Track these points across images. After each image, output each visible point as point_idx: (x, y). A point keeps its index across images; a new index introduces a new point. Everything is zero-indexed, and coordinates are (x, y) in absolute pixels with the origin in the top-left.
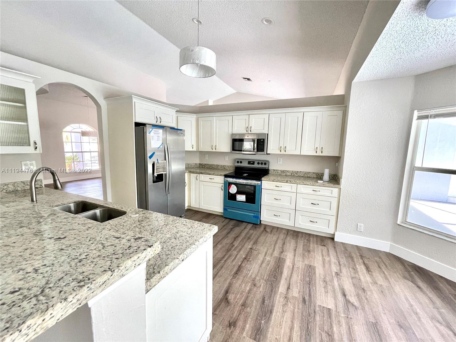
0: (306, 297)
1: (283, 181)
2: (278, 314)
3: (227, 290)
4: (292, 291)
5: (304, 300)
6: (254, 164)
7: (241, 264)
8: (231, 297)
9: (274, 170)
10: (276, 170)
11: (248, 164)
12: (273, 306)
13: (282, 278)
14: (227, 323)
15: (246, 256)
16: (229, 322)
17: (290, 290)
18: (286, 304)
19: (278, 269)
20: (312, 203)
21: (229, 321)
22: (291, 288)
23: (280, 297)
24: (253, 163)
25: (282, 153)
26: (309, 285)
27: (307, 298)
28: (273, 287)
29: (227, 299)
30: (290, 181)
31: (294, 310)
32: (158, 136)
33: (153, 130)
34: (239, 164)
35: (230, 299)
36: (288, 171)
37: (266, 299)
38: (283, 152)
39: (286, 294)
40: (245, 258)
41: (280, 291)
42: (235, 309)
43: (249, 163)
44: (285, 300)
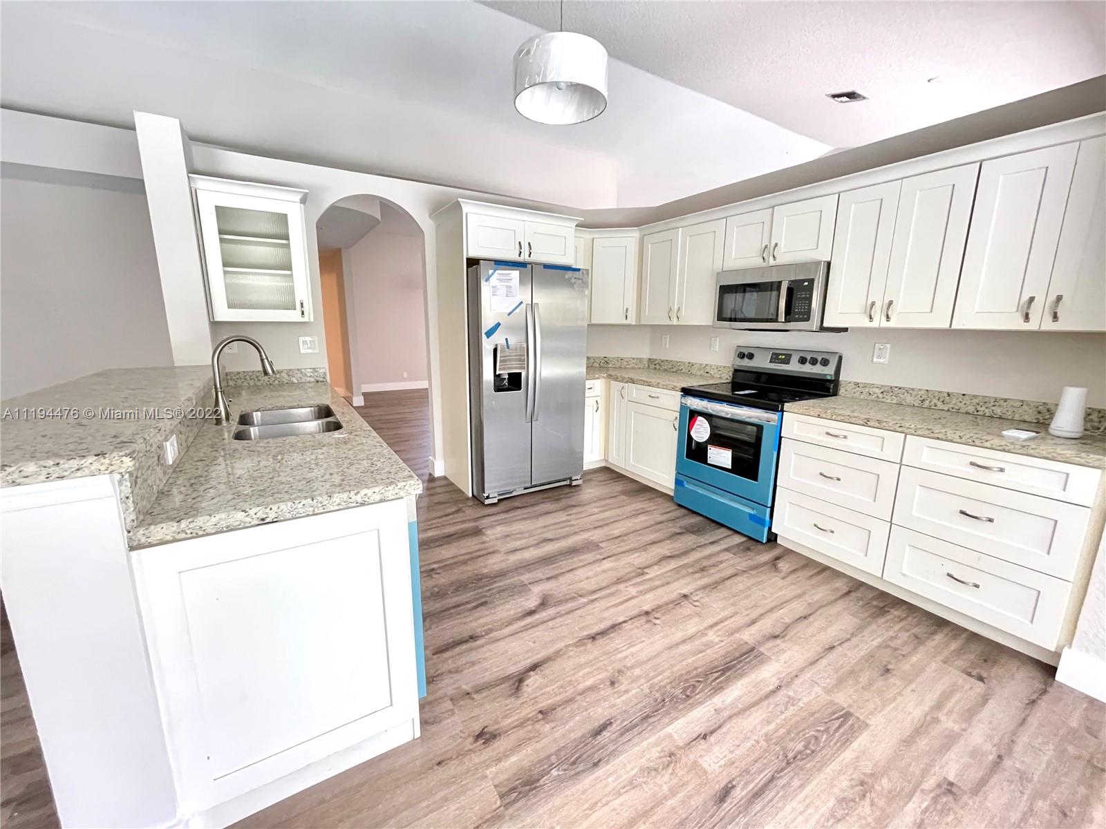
0: (738, 789)
1: (853, 420)
2: (610, 779)
3: (538, 663)
4: (709, 750)
5: (724, 794)
6: (788, 363)
7: (625, 622)
8: (533, 681)
9: (857, 384)
10: (865, 386)
11: (770, 362)
12: (613, 754)
13: (710, 702)
14: (477, 727)
15: (653, 610)
16: (483, 729)
17: (703, 745)
18: (656, 770)
19: (716, 675)
20: (962, 512)
21: (486, 727)
22: (712, 739)
23: (657, 744)
24: (786, 361)
25: (875, 324)
26: (788, 764)
27: (738, 794)
28: (657, 711)
29: (521, 681)
30: (879, 422)
31: (666, 798)
32: (507, 286)
33: (497, 272)
34: (746, 363)
35: (527, 685)
36: (908, 391)
37: (614, 727)
38: (879, 322)
39: (679, 748)
40: (647, 613)
41: (669, 730)
42: (518, 711)
43: (775, 358)
44: (664, 759)
